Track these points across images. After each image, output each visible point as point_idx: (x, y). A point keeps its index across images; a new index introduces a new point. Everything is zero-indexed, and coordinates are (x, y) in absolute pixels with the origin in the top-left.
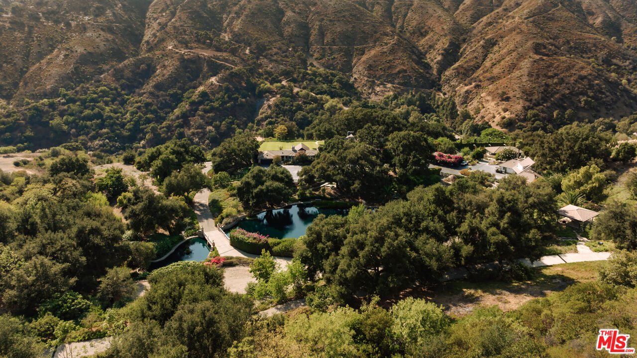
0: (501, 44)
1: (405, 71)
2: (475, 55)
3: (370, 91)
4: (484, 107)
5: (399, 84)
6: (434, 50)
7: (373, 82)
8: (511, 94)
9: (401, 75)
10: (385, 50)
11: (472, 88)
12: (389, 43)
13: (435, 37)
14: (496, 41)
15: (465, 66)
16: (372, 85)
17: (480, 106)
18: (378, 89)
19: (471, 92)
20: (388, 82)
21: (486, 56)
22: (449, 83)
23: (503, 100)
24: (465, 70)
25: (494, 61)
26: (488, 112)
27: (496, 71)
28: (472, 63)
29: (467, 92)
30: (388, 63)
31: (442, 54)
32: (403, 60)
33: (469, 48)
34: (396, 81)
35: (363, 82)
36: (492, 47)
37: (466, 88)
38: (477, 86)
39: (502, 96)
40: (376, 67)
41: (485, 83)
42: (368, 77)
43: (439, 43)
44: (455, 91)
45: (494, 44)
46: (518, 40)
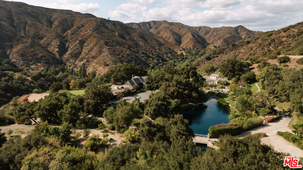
0: (88, 42)
1: (45, 56)
2: (77, 47)
3: (28, 68)
4: (97, 70)
5: (44, 63)
6: (51, 46)
7: (28, 63)
8: (108, 63)
9: (43, 59)
10: (27, 46)
11: (85, 62)
12: (28, 42)
13: (50, 40)
14: (85, 41)
15: (74, 52)
16: (28, 65)
17: (95, 70)
18: (32, 67)
19: (85, 64)
20: (38, 62)
21: (82, 48)
22: (69, 61)
23: (105, 66)
24: (75, 54)
25: (89, 50)
26: (101, 72)
27: (93, 53)
28: (77, 51)
29: (83, 64)
30: (33, 52)
31: (58, 48)
32: (41, 50)
33: (70, 44)
34: (42, 62)
35: (21, 63)
36: (84, 43)
37: (82, 62)
38: (87, 61)
39: (104, 64)
40: (26, 55)
41: (91, 60)
42: (23, 61)
43: (52, 42)
44: (76, 65)
45: (84, 42)
46: (96, 40)
